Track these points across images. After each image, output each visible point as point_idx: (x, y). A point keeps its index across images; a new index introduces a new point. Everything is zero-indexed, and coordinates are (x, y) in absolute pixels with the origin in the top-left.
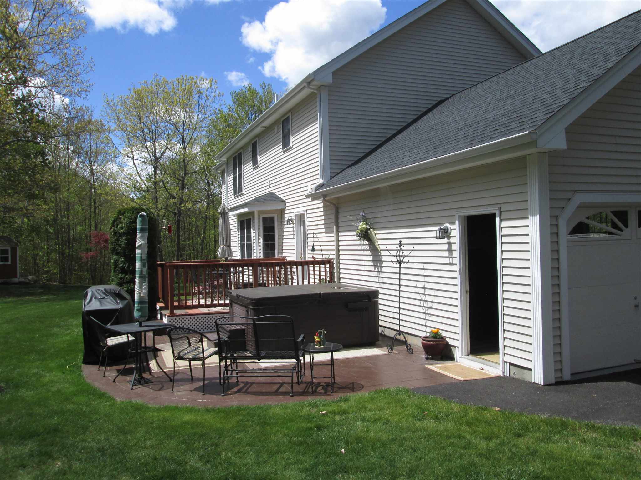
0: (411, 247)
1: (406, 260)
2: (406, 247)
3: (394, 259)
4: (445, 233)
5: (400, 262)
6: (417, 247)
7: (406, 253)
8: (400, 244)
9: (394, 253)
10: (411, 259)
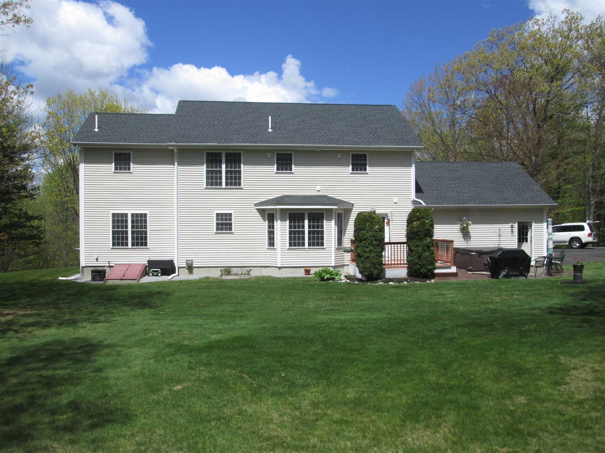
0: (503, 231)
1: (502, 235)
2: (502, 231)
3: (498, 235)
4: (512, 227)
5: (500, 236)
6: (505, 231)
7: (502, 233)
8: (500, 230)
9: (498, 233)
10: (504, 235)
